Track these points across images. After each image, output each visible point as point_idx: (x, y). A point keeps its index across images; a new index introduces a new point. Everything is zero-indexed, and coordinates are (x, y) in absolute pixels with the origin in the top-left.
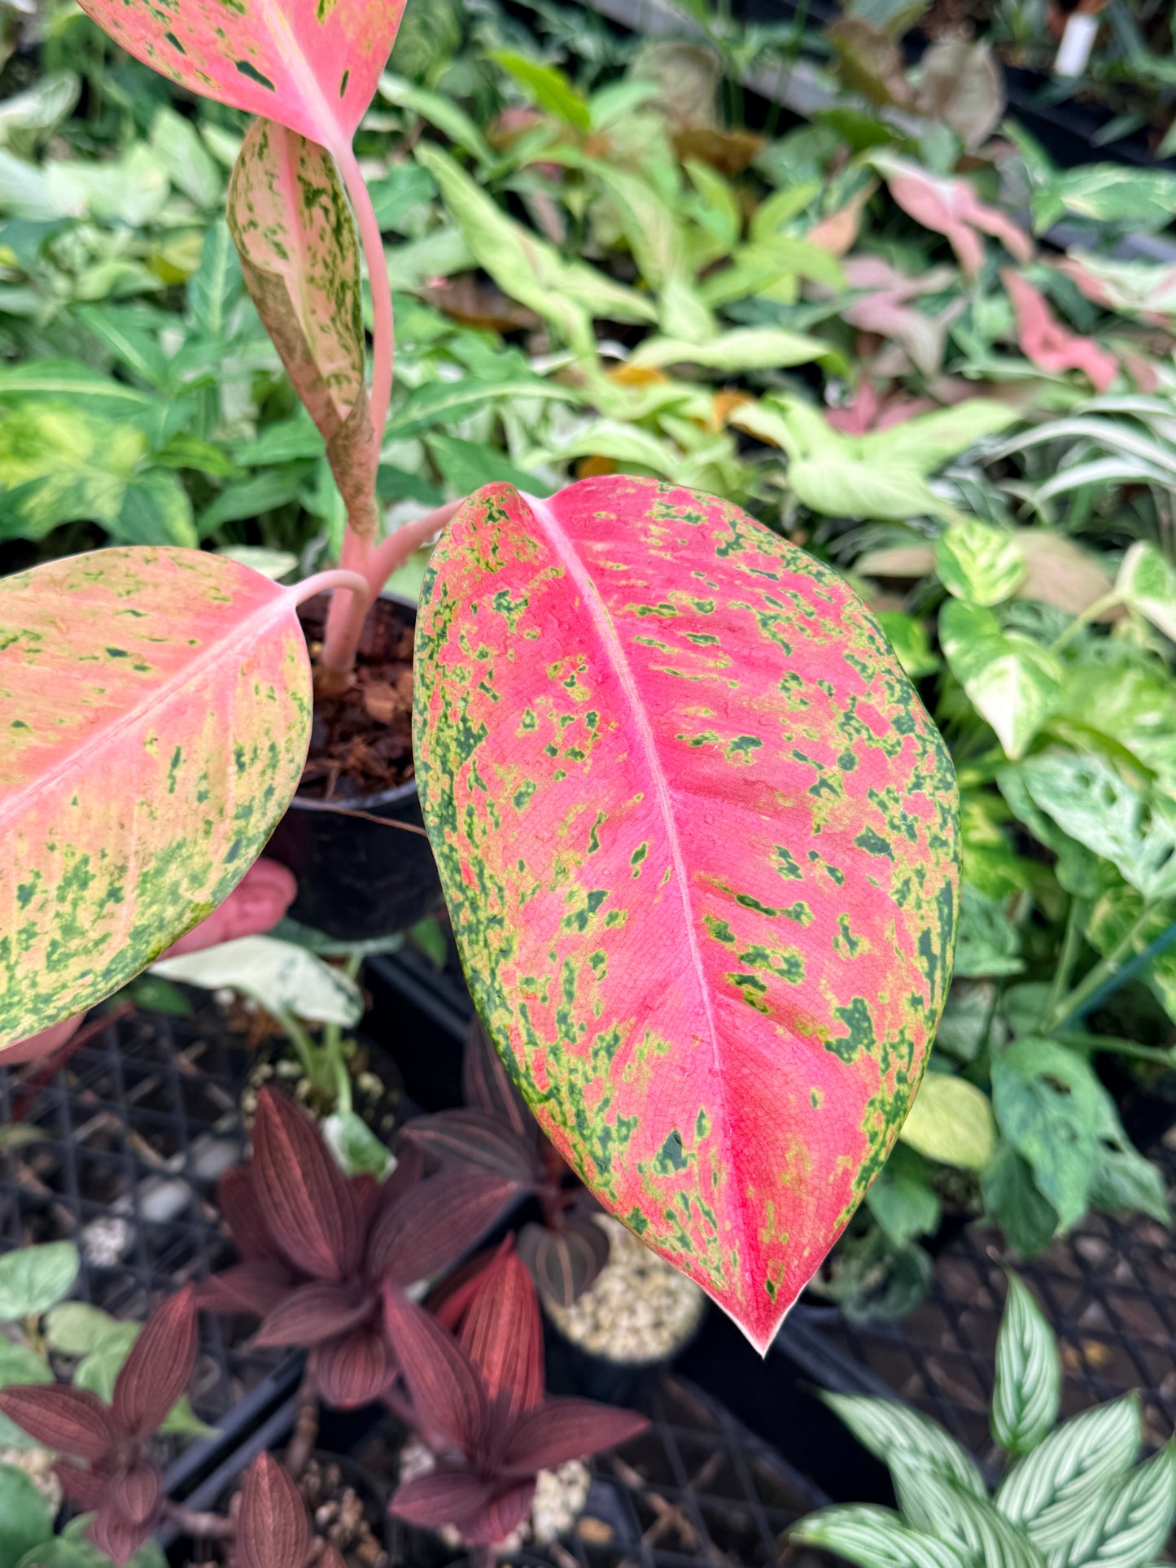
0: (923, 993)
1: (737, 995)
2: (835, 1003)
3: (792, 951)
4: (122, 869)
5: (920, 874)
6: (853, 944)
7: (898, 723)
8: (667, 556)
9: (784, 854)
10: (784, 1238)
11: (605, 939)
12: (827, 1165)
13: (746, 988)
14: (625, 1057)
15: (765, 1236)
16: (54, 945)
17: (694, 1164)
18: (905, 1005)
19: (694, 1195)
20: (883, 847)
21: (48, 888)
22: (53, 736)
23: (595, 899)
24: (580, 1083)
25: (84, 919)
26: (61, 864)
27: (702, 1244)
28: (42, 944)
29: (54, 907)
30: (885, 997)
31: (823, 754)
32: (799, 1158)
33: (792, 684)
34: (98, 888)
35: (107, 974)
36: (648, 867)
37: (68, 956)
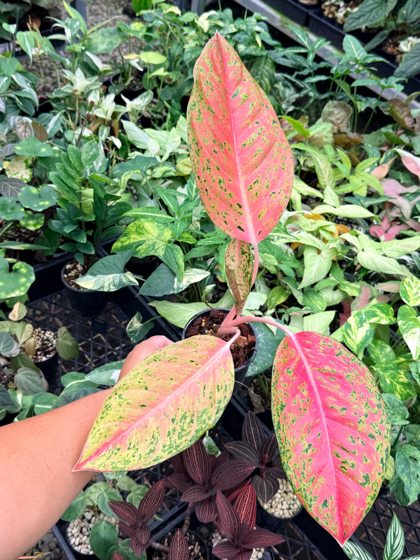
0: (381, 472)
1: (341, 470)
2: (362, 474)
3: (353, 461)
4: (193, 415)
5: (382, 444)
6: (366, 461)
7: (378, 405)
8: (324, 355)
9: (352, 438)
10: (348, 524)
11: (312, 455)
12: (358, 510)
13: (343, 469)
14: (315, 482)
15: (344, 523)
16: (179, 433)
17: (330, 506)
18: (377, 475)
19: (329, 514)
20: (373, 437)
21: (178, 419)
22: (178, 382)
23: (310, 446)
24: (306, 488)
25: (186, 427)
26: (180, 413)
27: (331, 524)
28: (177, 433)
29: (179, 424)
30: (373, 473)
31: (361, 413)
32: (353, 508)
33: (354, 394)
34: (188, 420)
35: (191, 441)
36: (321, 437)
37: (182, 436)
